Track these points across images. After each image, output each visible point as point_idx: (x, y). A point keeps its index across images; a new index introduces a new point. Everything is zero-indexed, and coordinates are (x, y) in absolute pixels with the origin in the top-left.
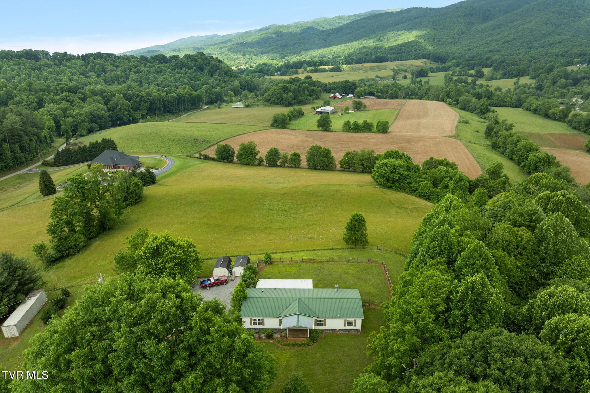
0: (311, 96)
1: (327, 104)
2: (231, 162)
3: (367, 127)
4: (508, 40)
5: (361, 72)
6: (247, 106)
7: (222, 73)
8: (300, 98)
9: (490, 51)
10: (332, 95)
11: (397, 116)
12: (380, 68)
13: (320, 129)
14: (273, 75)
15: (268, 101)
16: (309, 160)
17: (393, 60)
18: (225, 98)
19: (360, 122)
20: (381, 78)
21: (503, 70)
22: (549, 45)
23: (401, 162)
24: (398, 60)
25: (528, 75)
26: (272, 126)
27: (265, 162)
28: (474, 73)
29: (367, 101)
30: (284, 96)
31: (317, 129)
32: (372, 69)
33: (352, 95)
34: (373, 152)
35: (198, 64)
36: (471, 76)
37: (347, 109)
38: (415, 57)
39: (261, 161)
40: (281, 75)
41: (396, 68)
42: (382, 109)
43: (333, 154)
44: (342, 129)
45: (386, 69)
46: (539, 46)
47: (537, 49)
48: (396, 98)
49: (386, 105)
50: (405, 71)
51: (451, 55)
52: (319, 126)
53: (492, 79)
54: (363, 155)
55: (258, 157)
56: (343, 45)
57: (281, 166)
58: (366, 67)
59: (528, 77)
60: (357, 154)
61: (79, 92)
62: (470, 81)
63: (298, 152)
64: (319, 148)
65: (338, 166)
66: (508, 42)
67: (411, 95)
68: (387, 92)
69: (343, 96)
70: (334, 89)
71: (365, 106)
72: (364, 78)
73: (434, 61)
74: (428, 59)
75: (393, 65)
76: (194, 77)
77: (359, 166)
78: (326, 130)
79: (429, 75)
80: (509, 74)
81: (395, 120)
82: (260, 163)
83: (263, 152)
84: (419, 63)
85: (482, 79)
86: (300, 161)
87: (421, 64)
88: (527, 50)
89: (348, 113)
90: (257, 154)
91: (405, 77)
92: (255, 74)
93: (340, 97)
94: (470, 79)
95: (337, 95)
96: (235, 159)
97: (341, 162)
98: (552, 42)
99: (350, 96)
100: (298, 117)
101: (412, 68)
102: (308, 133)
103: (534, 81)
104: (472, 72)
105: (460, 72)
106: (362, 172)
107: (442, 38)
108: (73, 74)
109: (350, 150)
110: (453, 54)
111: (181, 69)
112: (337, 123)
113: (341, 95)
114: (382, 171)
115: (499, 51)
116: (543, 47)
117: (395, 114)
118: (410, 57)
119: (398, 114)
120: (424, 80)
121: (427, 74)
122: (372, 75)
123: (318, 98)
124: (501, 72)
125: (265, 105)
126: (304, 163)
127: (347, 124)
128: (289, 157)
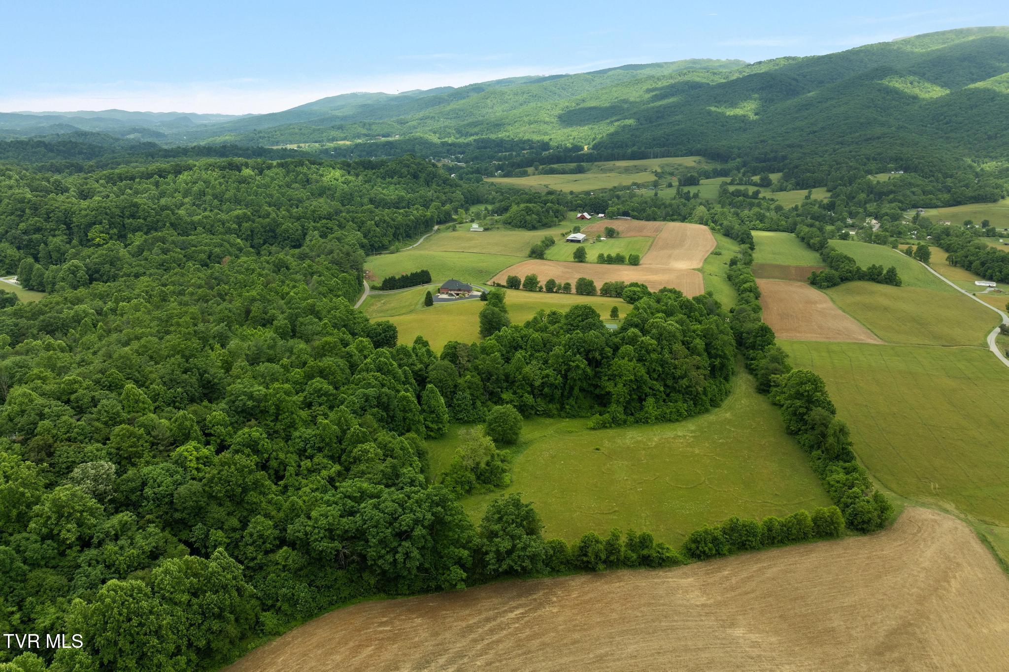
0: (557, 217)
1: (577, 230)
2: (518, 289)
3: (619, 260)
4: (815, 129)
5: (612, 174)
6: (486, 230)
7: (441, 182)
8: (544, 220)
9: (789, 146)
10: (579, 215)
11: (651, 245)
12: (638, 170)
13: (576, 260)
14: (493, 176)
15: (510, 223)
16: (577, 289)
17: (656, 157)
18: (454, 217)
19: (613, 255)
20: (639, 186)
21: (795, 178)
22: (865, 140)
23: (639, 289)
24: (663, 157)
25: (826, 185)
26: (530, 256)
27: (544, 290)
28: (759, 181)
29: (619, 224)
30: (528, 218)
31: (572, 259)
32: (627, 170)
33: (603, 215)
34: (623, 282)
35: (412, 171)
36: (755, 184)
37: (599, 237)
38: (686, 153)
39: (541, 288)
40: (505, 176)
41: (659, 170)
42: (636, 236)
43: (595, 284)
44: (596, 260)
45: (645, 170)
46: (853, 142)
47: (849, 145)
48: (655, 219)
49: (641, 230)
50: (672, 174)
51: (736, 150)
52: (575, 257)
53: (782, 189)
54: (617, 285)
55: (539, 285)
56: (586, 128)
57: (556, 292)
58: (619, 167)
59: (825, 189)
60: (612, 284)
61: (336, 219)
62: (750, 193)
63: (568, 282)
64: (585, 279)
65: (599, 292)
66: (815, 132)
67: (673, 215)
68: (644, 210)
69: (591, 215)
70: (580, 206)
71: (618, 233)
72: (616, 185)
73: (712, 159)
74: (704, 156)
75: (655, 164)
76: (411, 188)
77: (614, 293)
78: (581, 262)
79: (701, 182)
80: (803, 184)
81: (649, 250)
82: (541, 290)
83: (542, 281)
84: (690, 162)
85: (768, 189)
86: (570, 289)
87: (693, 164)
88: (837, 147)
89: (600, 241)
90: (538, 283)
91: (670, 185)
92: (471, 176)
93: (588, 217)
94: (751, 190)
95: (586, 214)
96: (521, 287)
97: (601, 290)
98: (868, 136)
99: (601, 215)
100: (550, 245)
101: (681, 170)
102: (566, 264)
103: (829, 195)
104: (756, 179)
105: (741, 180)
106: (616, 297)
107: (727, 122)
108: (280, 187)
109: (608, 281)
110: (739, 149)
111: (392, 178)
112: (592, 254)
113: (589, 214)
114: (629, 293)
115: (801, 147)
116: (857, 143)
117: (650, 243)
118: (680, 153)
119: (652, 243)
120: (693, 190)
121: (698, 182)
122: (626, 180)
123: (564, 218)
124: (793, 181)
125: (505, 228)
126: (574, 290)
127: (601, 256)
128: (563, 286)
